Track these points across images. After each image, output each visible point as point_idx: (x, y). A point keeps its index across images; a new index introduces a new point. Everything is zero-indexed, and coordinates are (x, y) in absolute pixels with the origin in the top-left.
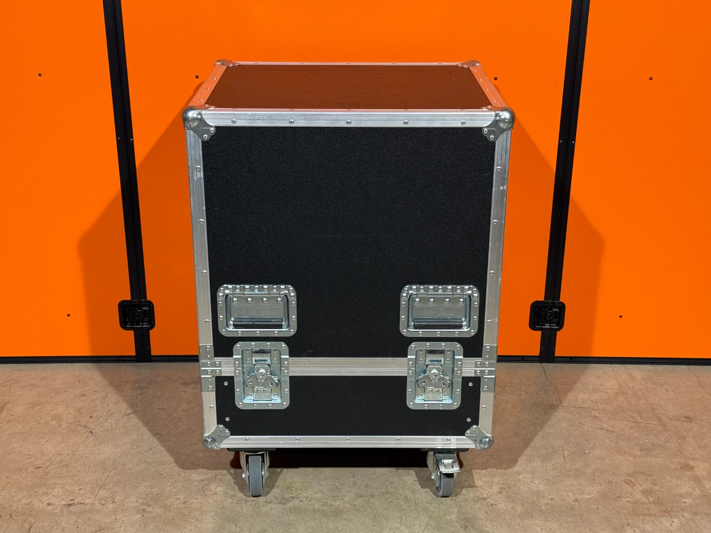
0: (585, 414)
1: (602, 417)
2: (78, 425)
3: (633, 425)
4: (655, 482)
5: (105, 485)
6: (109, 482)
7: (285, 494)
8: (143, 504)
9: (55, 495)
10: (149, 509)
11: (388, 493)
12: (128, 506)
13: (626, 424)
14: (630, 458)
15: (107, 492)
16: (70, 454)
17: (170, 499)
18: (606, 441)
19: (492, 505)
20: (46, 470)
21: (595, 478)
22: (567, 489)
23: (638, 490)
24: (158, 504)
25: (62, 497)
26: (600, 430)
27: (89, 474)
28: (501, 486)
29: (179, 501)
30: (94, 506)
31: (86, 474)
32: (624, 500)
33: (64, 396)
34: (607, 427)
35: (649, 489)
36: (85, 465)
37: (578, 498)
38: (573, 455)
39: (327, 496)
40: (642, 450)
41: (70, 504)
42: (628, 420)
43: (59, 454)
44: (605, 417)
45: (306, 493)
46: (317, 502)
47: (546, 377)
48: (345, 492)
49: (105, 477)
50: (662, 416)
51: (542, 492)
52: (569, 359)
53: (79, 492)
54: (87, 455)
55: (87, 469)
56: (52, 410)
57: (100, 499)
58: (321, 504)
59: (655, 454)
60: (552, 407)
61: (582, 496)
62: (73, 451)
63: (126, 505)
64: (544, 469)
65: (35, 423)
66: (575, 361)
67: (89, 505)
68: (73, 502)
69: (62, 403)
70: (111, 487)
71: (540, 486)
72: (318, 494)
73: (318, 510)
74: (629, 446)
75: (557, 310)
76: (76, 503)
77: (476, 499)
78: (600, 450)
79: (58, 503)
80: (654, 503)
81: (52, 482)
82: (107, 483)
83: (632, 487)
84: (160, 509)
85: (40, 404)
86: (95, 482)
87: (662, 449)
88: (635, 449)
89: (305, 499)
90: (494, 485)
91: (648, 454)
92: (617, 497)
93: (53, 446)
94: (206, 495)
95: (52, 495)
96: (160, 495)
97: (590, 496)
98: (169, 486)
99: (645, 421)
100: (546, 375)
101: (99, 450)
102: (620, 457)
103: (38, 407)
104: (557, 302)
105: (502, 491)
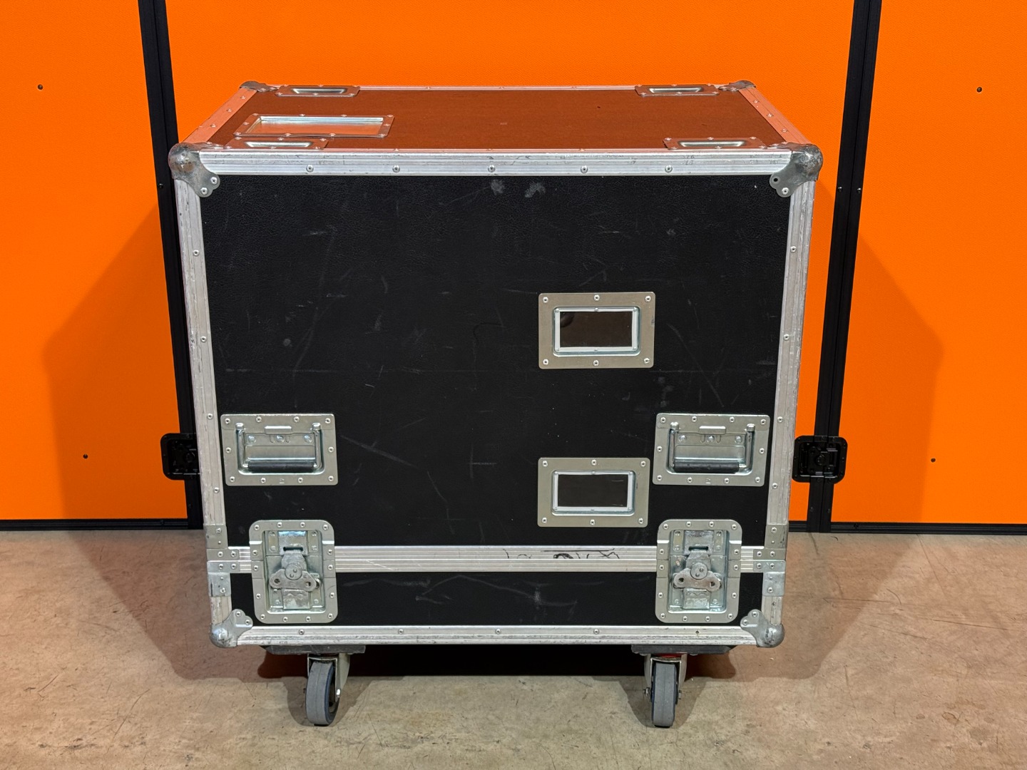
0: (879, 611)
1: (906, 616)
2: (95, 624)
3: (955, 628)
4: (990, 717)
5: (130, 717)
6: (138, 712)
7: (409, 733)
8: (188, 747)
9: (53, 731)
10: (198, 755)
11: (570, 731)
12: (164, 750)
13: (944, 627)
14: (951, 680)
15: (134, 728)
16: (79, 668)
17: (231, 740)
18: (913, 652)
19: (734, 751)
20: (41, 693)
21: (896, 712)
22: (853, 728)
23: (964, 730)
24: (211, 747)
25: (64, 735)
26: (902, 636)
27: (107, 699)
28: (749, 723)
29: (244, 742)
30: (112, 749)
31: (103, 700)
32: (943, 745)
33: (76, 579)
34: (915, 630)
35: (981, 728)
36: (102, 685)
37: (870, 742)
38: (861, 675)
39: (475, 737)
40: (969, 667)
41: (75, 747)
42: (946, 620)
43: (63, 669)
44: (910, 615)
45: (442, 731)
46: (459, 744)
47: (818, 554)
48: (504, 730)
49: (131, 704)
50: (999, 614)
51: (812, 732)
52: (852, 527)
53: (90, 727)
54: (106, 670)
55: (105, 691)
56: (57, 601)
57: (121, 739)
58: (466, 748)
59: (990, 674)
60: (828, 600)
61: (876, 738)
62: (84, 665)
63: (162, 749)
64: (816, 695)
65: (29, 620)
66: (863, 530)
67: (104, 748)
68: (79, 742)
69: (73, 590)
70: (140, 719)
71: (809, 722)
72: (460, 732)
73: (461, 759)
74: (949, 662)
75: (834, 450)
76: (85, 744)
77: (709, 742)
78: (904, 666)
79: (56, 745)
80: (990, 750)
81: (49, 711)
82: (134, 713)
83: (955, 725)
84: (215, 755)
85: (38, 592)
86: (116, 712)
87: (1002, 665)
88: (959, 665)
89: (440, 741)
90: (737, 721)
91: (979, 674)
92: (932, 740)
93: (54, 657)
94: (286, 734)
95: (48, 732)
96: (215, 732)
97: (888, 740)
98: (230, 719)
99: (973, 622)
100: (817, 550)
101: (125, 663)
102: (935, 678)
103: (37, 596)
104: (834, 437)
105: (751, 730)
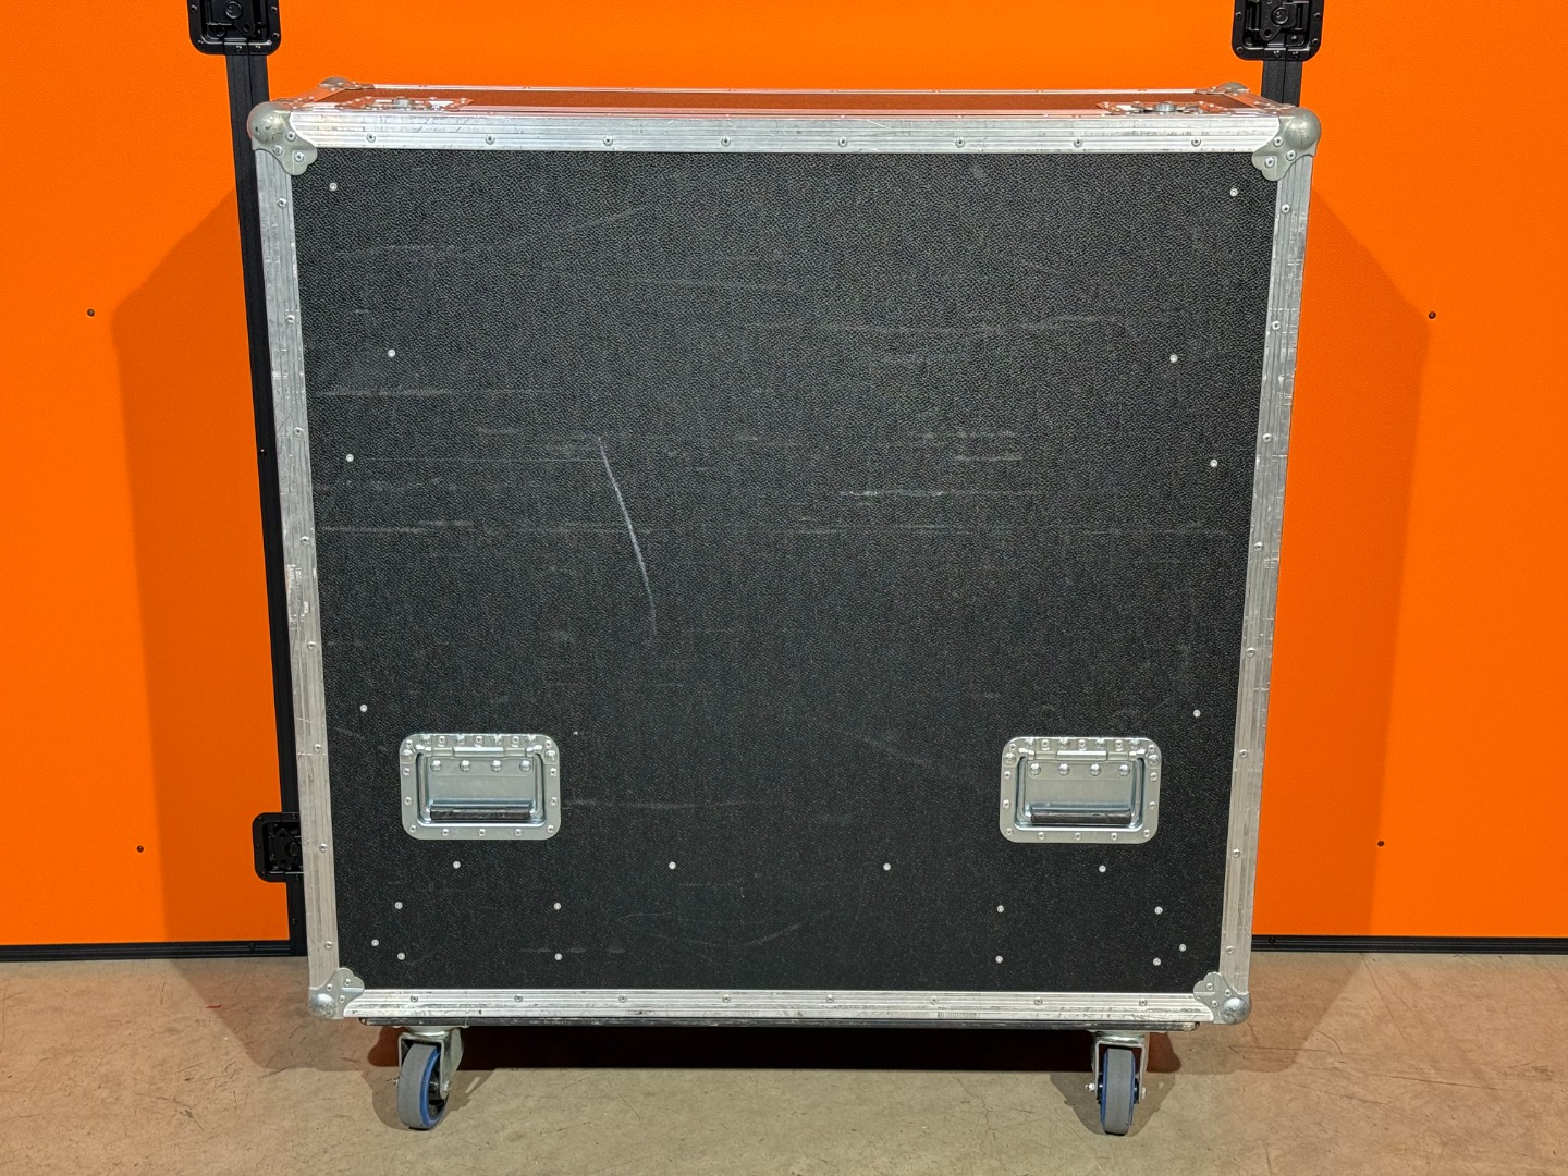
0: (1311, 1065)
1: (1349, 1071)
2: (159, 1098)
3: (1421, 1087)
13: (1404, 1087)
14: (1418, 1162)
16: (141, 1163)
18: (1362, 1124)
26: (1346, 1100)
33: (127, 1033)
34: (1364, 1092)
38: (1289, 1156)
40: (1444, 1144)
42: (1407, 1076)
44: (1356, 1070)
50: (1483, 1068)
52: (1267, 942)
54: (180, 1166)
56: (100, 1064)
59: (1474, 1154)
60: (1236, 1049)
62: (147, 1157)
65: (60, 1094)
66: (1282, 946)
69: (122, 1049)
74: (1414, 1136)
78: (1350, 1145)
85: (72, 1051)
87: (1490, 1141)
88: (1429, 1142)
91: (1459, 1153)
93: (102, 1146)
99: (1446, 1078)
101: (208, 1155)
102: (1396, 1160)
103: (70, 1058)
